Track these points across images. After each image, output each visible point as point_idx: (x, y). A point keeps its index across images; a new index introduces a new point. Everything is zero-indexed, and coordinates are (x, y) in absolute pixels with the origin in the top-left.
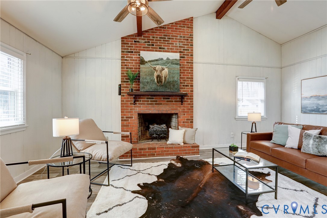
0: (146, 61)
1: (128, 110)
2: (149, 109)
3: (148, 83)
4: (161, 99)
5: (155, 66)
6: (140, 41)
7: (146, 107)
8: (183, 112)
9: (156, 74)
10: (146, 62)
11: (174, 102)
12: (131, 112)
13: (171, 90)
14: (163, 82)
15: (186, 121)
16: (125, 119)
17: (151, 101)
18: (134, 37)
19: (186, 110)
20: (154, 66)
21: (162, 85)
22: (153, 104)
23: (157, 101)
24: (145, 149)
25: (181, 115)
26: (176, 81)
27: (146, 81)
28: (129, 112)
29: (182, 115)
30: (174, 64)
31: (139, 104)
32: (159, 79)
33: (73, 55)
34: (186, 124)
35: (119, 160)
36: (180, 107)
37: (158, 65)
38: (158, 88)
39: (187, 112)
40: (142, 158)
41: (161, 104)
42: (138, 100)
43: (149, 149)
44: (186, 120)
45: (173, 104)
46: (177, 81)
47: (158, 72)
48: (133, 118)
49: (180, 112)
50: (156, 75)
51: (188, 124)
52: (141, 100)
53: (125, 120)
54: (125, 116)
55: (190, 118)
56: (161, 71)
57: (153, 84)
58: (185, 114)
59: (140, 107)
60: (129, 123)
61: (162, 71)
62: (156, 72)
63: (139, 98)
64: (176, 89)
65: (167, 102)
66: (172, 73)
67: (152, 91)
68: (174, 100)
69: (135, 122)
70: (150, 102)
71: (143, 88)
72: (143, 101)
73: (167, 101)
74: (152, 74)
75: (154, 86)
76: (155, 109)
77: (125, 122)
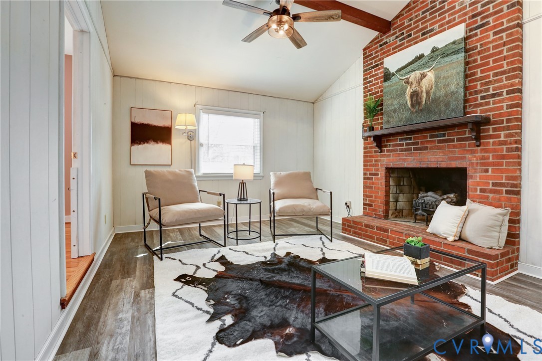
0: (393, 73)
1: (372, 161)
2: (404, 160)
3: (395, 111)
4: (426, 137)
5: (408, 76)
6: (388, 40)
7: (399, 155)
8: (482, 164)
9: (409, 91)
10: (393, 75)
11: (456, 143)
12: (376, 165)
13: (440, 116)
14: (424, 102)
15: (491, 187)
16: (368, 176)
17: (407, 144)
18: (380, 39)
19: (491, 160)
20: (406, 77)
21: (421, 110)
22: (410, 150)
23: (417, 143)
24: (373, 227)
25: (476, 172)
26: (453, 92)
27: (393, 108)
28: (373, 165)
29: (478, 170)
30: (448, 55)
31: (388, 151)
32: (414, 98)
33: (321, 98)
34: (491, 195)
35: (341, 233)
36: (472, 152)
37: (414, 71)
38: (413, 116)
39: (493, 164)
40: (368, 240)
41: (426, 148)
42: (386, 144)
43: (379, 228)
44: (493, 186)
45: (454, 146)
46: (457, 92)
47: (414, 86)
48: (379, 176)
49: (472, 164)
50: (410, 93)
51: (497, 196)
52: (391, 143)
53: (368, 178)
54: (368, 172)
55: (504, 181)
56: (419, 82)
57: (403, 111)
58: (487, 171)
59: (389, 156)
60: (373, 183)
61: (422, 80)
62: (409, 87)
63: (388, 141)
64: (454, 110)
65: (438, 143)
66: (444, 77)
67: (402, 124)
68: (456, 137)
69: (381, 183)
70: (405, 147)
71: (388, 122)
72: (394, 146)
73: (440, 142)
74: (403, 93)
75: (406, 115)
76: (414, 159)
77: (368, 181)
